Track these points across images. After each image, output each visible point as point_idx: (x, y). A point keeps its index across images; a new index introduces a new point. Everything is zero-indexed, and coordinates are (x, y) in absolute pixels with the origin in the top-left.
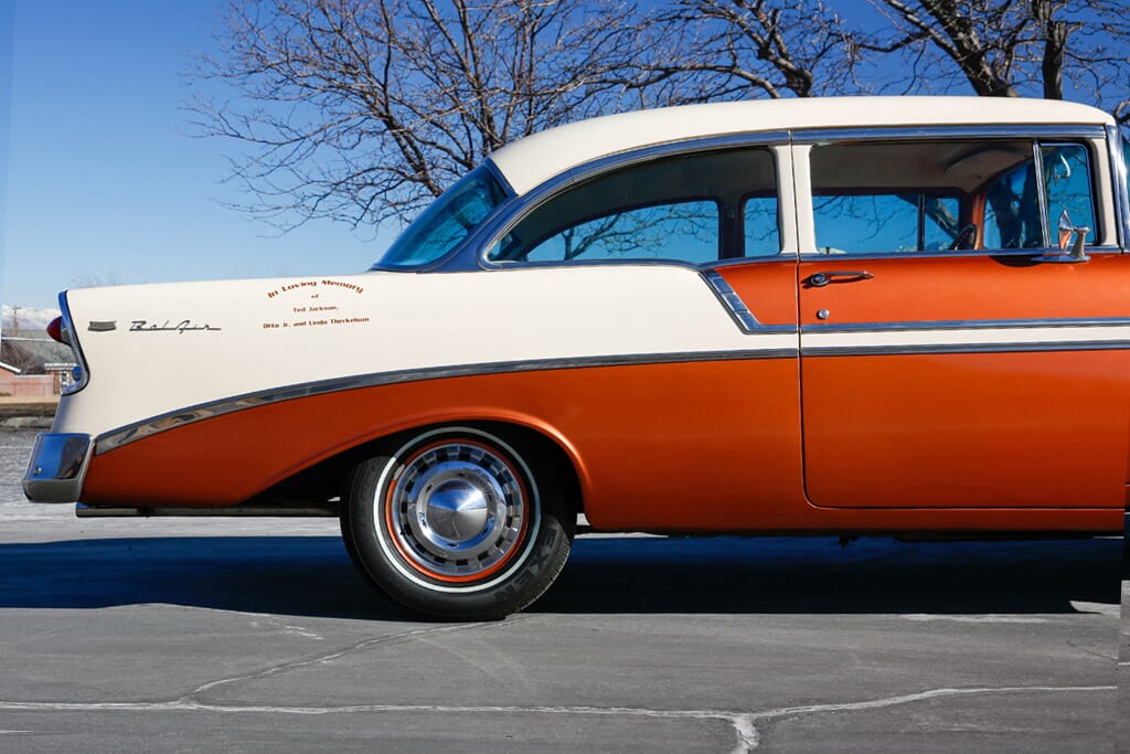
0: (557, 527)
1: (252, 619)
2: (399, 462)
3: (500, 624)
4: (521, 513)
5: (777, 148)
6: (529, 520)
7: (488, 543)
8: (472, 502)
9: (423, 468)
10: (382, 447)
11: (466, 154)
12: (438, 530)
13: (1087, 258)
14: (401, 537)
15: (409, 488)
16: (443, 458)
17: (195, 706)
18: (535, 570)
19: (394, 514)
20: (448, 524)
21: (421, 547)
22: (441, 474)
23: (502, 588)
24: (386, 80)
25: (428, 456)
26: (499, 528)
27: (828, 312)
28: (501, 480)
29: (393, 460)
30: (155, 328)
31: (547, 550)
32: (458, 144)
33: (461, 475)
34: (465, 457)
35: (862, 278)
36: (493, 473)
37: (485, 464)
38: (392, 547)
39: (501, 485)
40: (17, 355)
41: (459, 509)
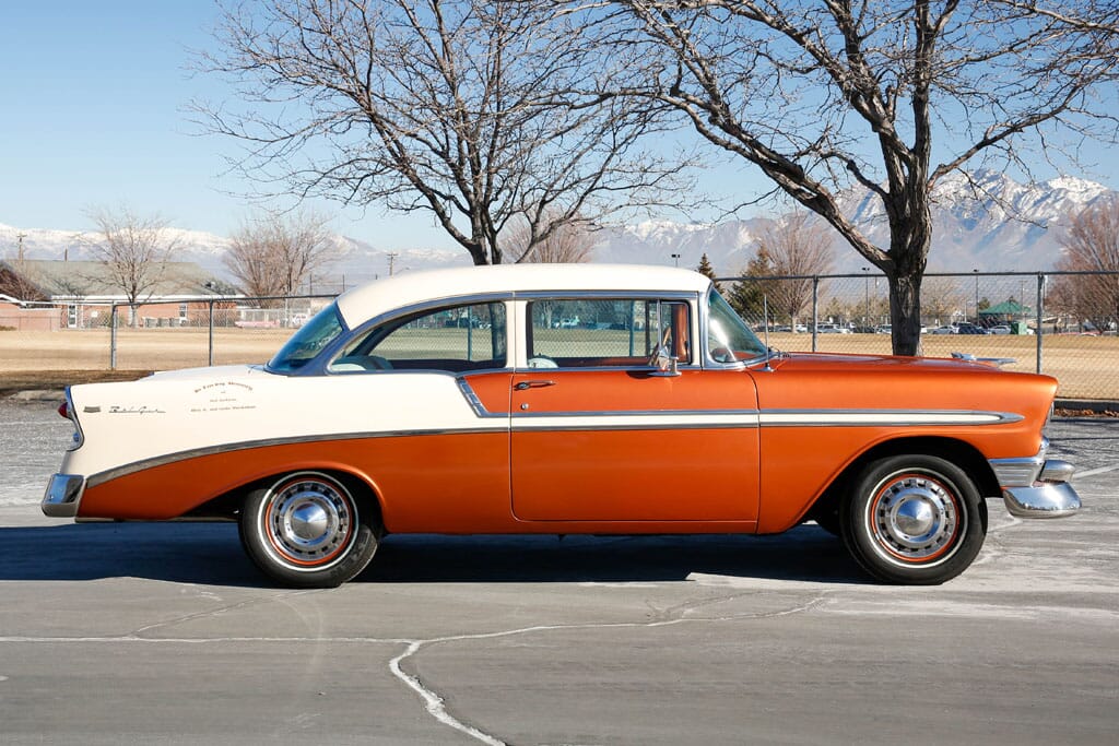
0: (369, 532)
1: (183, 587)
2: (274, 492)
3: (333, 590)
4: (348, 522)
5: (507, 303)
6: (352, 528)
7: (328, 541)
8: (318, 517)
9: (289, 496)
10: (264, 483)
11: (443, 147)
12: (298, 534)
13: (680, 373)
14: (275, 538)
15: (280, 508)
16: (301, 489)
17: (136, 639)
18: (355, 557)
19: (271, 523)
20: (303, 530)
21: (287, 544)
22: (299, 498)
23: (335, 569)
24: (369, 83)
25: (293, 488)
26: (334, 532)
27: (527, 406)
28: (336, 503)
29: (270, 491)
30: (124, 411)
31: (363, 546)
32: (436, 137)
33: (312, 500)
34: (314, 489)
35: (548, 385)
36: (330, 498)
37: (327, 493)
38: (269, 543)
39: (336, 506)
40: (23, 287)
41: (310, 521)
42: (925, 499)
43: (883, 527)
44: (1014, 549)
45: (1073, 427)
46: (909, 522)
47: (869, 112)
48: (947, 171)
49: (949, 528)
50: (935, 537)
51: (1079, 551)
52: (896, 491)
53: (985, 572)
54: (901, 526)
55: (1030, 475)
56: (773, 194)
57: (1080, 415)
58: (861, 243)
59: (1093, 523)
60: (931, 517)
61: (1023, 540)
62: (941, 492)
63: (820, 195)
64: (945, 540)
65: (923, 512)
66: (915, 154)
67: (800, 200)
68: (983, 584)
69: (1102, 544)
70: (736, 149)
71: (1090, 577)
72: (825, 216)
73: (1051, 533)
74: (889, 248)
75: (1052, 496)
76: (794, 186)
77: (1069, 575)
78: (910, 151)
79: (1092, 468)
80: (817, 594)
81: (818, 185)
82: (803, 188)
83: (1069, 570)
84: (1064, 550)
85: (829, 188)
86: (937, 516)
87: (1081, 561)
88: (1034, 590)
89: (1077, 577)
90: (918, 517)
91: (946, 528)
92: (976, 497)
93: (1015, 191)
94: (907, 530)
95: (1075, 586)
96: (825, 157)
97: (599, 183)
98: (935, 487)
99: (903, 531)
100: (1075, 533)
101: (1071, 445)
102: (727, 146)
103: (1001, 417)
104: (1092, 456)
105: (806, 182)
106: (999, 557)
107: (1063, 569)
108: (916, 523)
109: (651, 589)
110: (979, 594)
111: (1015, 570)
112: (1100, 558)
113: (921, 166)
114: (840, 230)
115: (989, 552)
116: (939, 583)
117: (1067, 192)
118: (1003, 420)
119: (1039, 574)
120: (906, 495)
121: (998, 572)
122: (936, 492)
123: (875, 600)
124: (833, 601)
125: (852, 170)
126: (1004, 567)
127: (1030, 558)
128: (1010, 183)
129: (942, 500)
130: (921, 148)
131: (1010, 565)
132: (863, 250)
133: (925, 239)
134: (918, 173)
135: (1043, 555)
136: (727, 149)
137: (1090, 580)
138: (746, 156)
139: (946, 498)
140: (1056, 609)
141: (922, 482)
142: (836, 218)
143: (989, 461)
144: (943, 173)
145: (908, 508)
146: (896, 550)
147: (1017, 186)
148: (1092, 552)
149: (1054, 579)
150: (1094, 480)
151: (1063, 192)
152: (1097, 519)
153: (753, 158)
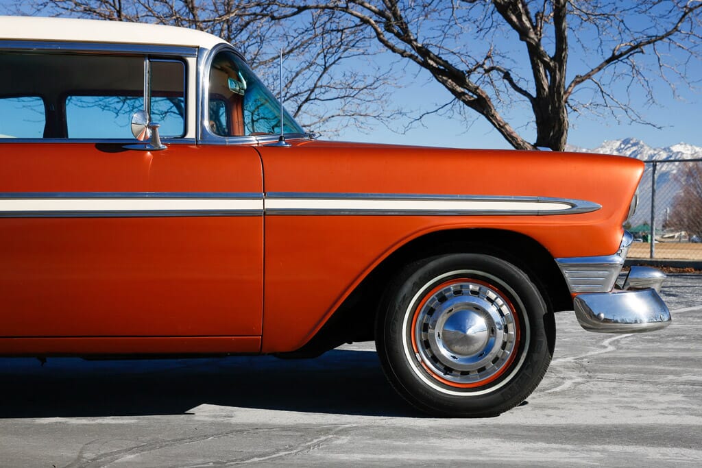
13: (165, 147)
42: (480, 310)
43: (427, 345)
44: (600, 375)
45: (677, 279)
46: (457, 339)
47: (517, 23)
48: (583, 81)
49: (509, 345)
50: (490, 357)
51: (670, 377)
52: (442, 299)
53: (556, 400)
54: (448, 345)
55: (607, 278)
56: (450, 106)
57: (684, 272)
58: (512, 137)
59: (688, 350)
60: (485, 333)
61: (611, 366)
62: (500, 301)
63: (479, 96)
64: (503, 360)
65: (477, 326)
66: (555, 61)
67: (464, 101)
68: (548, 416)
69: (696, 370)
70: (411, 56)
71: (679, 405)
72: (483, 114)
73: (644, 359)
74: (535, 142)
75: (636, 306)
76: (459, 89)
77: (656, 403)
78: (551, 59)
79: (690, 306)
80: (327, 430)
81: (477, 88)
82: (466, 91)
83: (657, 397)
84: (655, 376)
85: (488, 91)
86: (492, 330)
87: (673, 388)
88: (608, 423)
89: (666, 406)
90: (470, 332)
91: (504, 346)
92: (542, 308)
93: (649, 153)
94: (457, 348)
95: (662, 416)
96: (487, 71)
97: (313, 96)
98: (492, 295)
99: (450, 350)
100: (668, 359)
101: (673, 291)
102: (403, 54)
103: (573, 206)
104: (690, 297)
105: (468, 85)
106: (579, 383)
107: (649, 397)
108: (468, 340)
109: (129, 426)
110: (538, 429)
111: (595, 398)
112: (693, 383)
113: (560, 70)
114: (495, 126)
115: (571, 378)
116: (496, 414)
117: (683, 154)
118: (574, 209)
119: (620, 402)
120: (455, 304)
121: (573, 400)
122: (492, 301)
123: (401, 438)
124: (344, 440)
125: (507, 79)
126: (582, 395)
127: (614, 384)
128: (646, 148)
129: (500, 312)
130: (559, 58)
131: (591, 392)
132: (514, 143)
133: (563, 133)
134: (558, 77)
135: (630, 381)
136: (403, 56)
137: (677, 409)
138: (419, 63)
139: (505, 309)
140: (631, 449)
141: (477, 288)
142: (493, 116)
143: (557, 260)
144: (579, 82)
145: (457, 321)
146: (441, 374)
147: (650, 149)
148: (684, 378)
149: (636, 408)
150: (690, 315)
151: (680, 154)
152: (692, 346)
153: (425, 64)
